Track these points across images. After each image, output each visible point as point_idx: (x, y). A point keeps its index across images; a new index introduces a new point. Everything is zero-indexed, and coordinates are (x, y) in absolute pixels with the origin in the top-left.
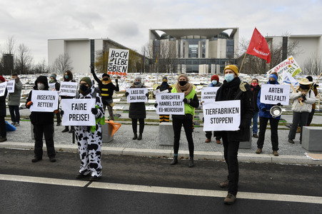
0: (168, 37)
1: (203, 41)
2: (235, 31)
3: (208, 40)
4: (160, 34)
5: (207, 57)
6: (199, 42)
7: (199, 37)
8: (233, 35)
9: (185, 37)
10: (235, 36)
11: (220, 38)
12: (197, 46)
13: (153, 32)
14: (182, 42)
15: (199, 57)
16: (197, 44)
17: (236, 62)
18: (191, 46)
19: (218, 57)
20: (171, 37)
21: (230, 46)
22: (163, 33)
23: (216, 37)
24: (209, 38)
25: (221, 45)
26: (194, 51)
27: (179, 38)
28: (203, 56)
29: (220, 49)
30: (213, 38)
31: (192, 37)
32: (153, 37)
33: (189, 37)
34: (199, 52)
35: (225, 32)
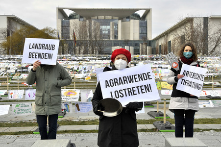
0: (78, 16)
1: (115, 21)
2: (148, 12)
3: (120, 21)
4: (69, 13)
5: (120, 38)
6: (111, 23)
8: (145, 16)
9: (96, 17)
10: (148, 17)
11: (132, 19)
12: (108, 27)
13: (61, 11)
14: (93, 22)
15: (111, 39)
16: (109, 25)
17: (149, 43)
18: (103, 27)
19: (132, 39)
20: (81, 17)
21: (144, 27)
22: (72, 12)
23: (128, 17)
24: (121, 18)
25: (134, 26)
26: (105, 32)
27: (89, 18)
28: (116, 37)
29: (133, 31)
30: (125, 19)
31: (103, 17)
32: (61, 16)
33: (100, 17)
34: (111, 33)
35: (137, 12)
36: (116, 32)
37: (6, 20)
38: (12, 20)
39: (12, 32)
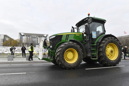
0: (25, 35)
2: (47, 35)
4: (22, 34)
6: (36, 38)
7: (36, 36)
8: (46, 37)
11: (43, 37)
12: (35, 39)
13: (20, 34)
14: (30, 37)
15: (36, 43)
16: (35, 38)
18: (33, 39)
22: (24, 34)
23: (41, 37)
24: (39, 37)
25: (43, 39)
26: (34, 41)
27: (29, 36)
31: (34, 36)
34: (36, 41)
35: (44, 35)
36: (38, 41)
37: (3, 36)
38: (5, 36)
39: (5, 40)
